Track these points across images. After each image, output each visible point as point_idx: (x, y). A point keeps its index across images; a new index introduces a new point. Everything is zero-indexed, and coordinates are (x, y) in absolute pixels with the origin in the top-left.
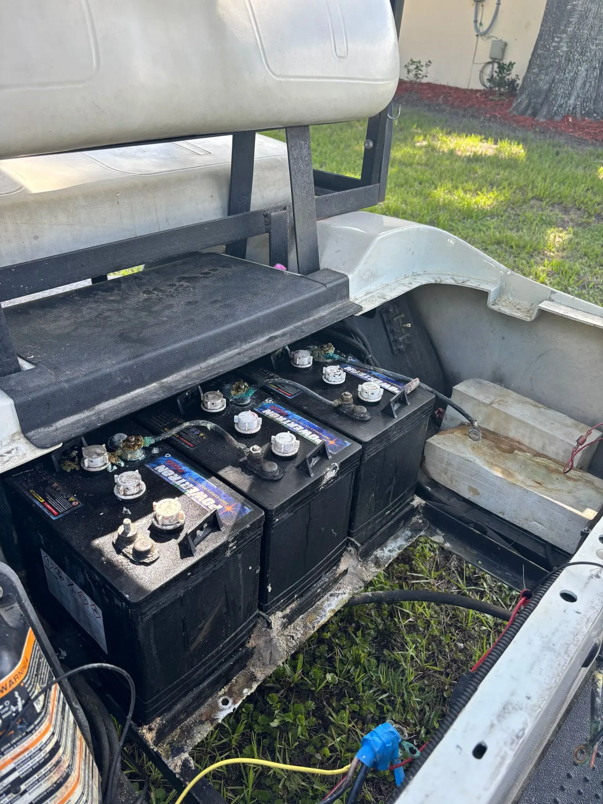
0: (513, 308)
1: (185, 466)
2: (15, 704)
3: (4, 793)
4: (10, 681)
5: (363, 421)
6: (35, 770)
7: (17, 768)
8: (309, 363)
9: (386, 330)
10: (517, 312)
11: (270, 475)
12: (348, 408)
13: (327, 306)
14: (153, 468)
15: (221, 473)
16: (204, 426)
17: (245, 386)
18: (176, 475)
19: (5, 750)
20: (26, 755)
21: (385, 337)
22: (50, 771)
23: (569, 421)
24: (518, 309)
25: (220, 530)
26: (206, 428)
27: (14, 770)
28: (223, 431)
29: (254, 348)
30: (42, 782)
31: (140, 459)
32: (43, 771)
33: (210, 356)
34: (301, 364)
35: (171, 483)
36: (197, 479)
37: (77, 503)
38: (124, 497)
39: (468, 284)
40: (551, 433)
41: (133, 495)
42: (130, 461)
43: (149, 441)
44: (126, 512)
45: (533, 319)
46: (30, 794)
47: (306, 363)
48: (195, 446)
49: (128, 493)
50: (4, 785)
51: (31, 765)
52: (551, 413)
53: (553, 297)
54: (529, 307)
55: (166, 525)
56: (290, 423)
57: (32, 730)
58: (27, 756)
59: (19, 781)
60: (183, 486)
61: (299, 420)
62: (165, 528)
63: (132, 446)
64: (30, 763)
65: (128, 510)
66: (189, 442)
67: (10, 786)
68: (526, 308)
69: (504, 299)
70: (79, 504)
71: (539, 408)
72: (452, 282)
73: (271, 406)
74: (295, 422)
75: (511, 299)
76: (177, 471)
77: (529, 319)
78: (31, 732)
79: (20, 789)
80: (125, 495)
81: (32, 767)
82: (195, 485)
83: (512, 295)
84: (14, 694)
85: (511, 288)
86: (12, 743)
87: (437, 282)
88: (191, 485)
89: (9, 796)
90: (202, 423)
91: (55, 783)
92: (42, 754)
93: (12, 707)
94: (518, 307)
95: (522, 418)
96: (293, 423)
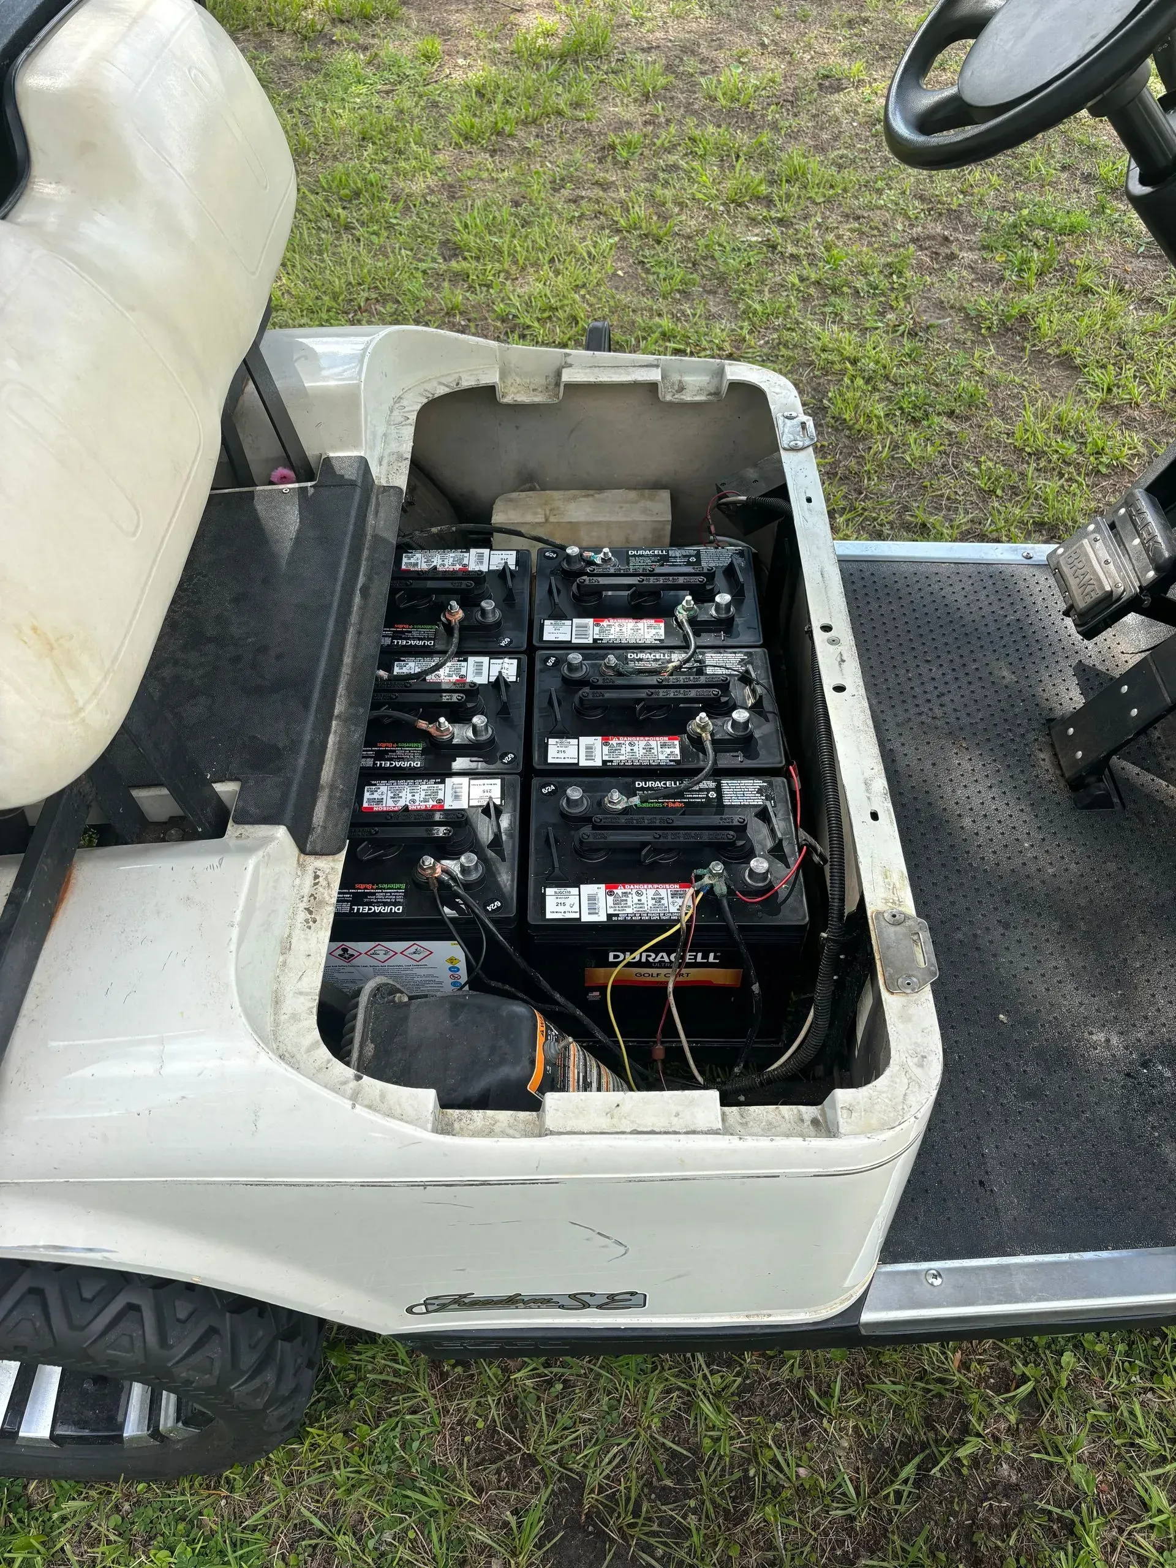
0: (527, 392)
10: (535, 396)
23: (632, 494)
24: (534, 390)
39: (465, 383)
40: (629, 519)
45: (561, 399)
52: (608, 494)
53: (569, 360)
54: (546, 385)
68: (542, 387)
69: (510, 384)
72: (447, 390)
75: (519, 381)
77: (556, 401)
83: (517, 374)
85: (513, 367)
94: (532, 388)
95: (589, 519)
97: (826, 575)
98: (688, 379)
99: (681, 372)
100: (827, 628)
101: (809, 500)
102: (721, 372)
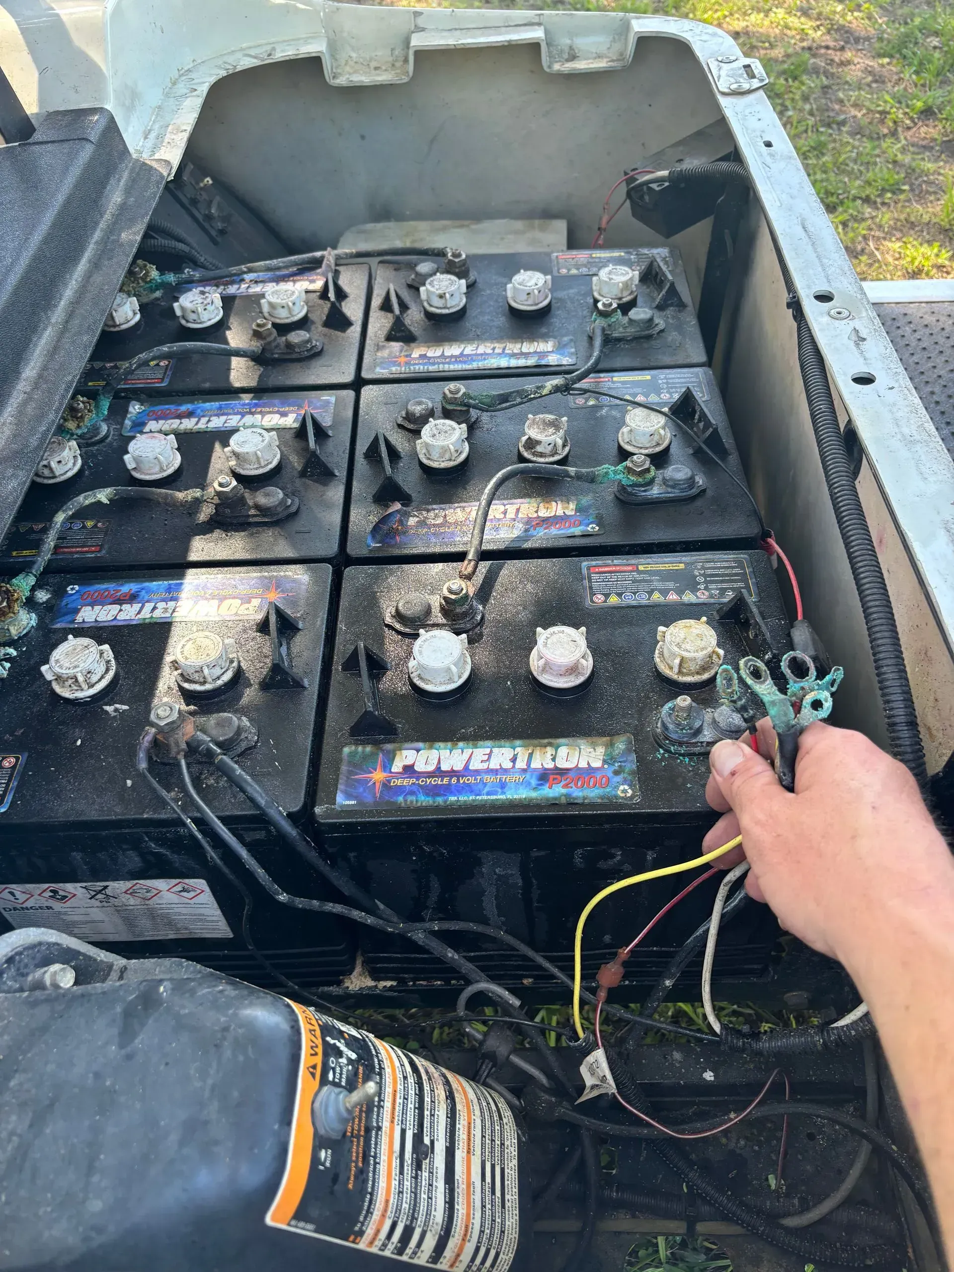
0: (367, 70)
1: (122, 585)
2: (340, 1054)
3: (416, 1171)
4: (311, 1031)
5: (315, 354)
6: (420, 1108)
7: (404, 1126)
8: (135, 314)
9: (182, 205)
10: (378, 75)
11: (279, 509)
12: (276, 347)
13: (112, 181)
14: (73, 621)
15: (193, 557)
16: (92, 504)
17: (83, 402)
18: (125, 607)
19: (377, 1122)
20: (399, 1101)
21: (189, 220)
22: (432, 1091)
23: (519, 225)
24: (376, 68)
25: (299, 630)
26: (99, 503)
27: (403, 1132)
28: (137, 490)
29: (73, 312)
30: (437, 1112)
31: (33, 623)
32: (427, 1099)
33: (18, 364)
34: (122, 321)
35: (135, 623)
36: (169, 589)
37: (13, 760)
38: (92, 692)
39: (280, 55)
41: (102, 677)
42: (20, 638)
43: (23, 584)
44: (116, 710)
45: (411, 74)
46: (437, 1140)
47: (130, 314)
48: (102, 546)
49: (94, 678)
50: (410, 1162)
51: (412, 1106)
52: (486, 225)
53: (421, 21)
54: (391, 59)
55: (218, 678)
56: (209, 421)
57: (379, 1064)
58: (401, 1101)
59: (418, 1138)
60: (157, 614)
61: (220, 408)
62: (220, 683)
63: (7, 610)
64: (409, 1105)
65: (118, 706)
66: (82, 547)
67: (415, 1156)
68: (387, 62)
69: (343, 62)
70: (17, 759)
71: (468, 226)
72: (255, 63)
73: (148, 415)
74: (218, 415)
75: (354, 55)
76: (119, 599)
77: (405, 79)
78: (381, 1068)
79: (426, 1146)
80: (91, 686)
81: (415, 1108)
82: (176, 599)
83: (353, 49)
84: (328, 1042)
85: (345, 35)
86: (376, 1103)
87: (231, 72)
88: (172, 604)
89: (424, 1167)
90: (85, 498)
91: (447, 1098)
92: (411, 1080)
93: (340, 1060)
94: (373, 64)
96: (212, 418)
97: (811, 229)
98: (582, 43)
99: (572, 34)
100: (824, 298)
101: (768, 144)
102: (626, 26)
